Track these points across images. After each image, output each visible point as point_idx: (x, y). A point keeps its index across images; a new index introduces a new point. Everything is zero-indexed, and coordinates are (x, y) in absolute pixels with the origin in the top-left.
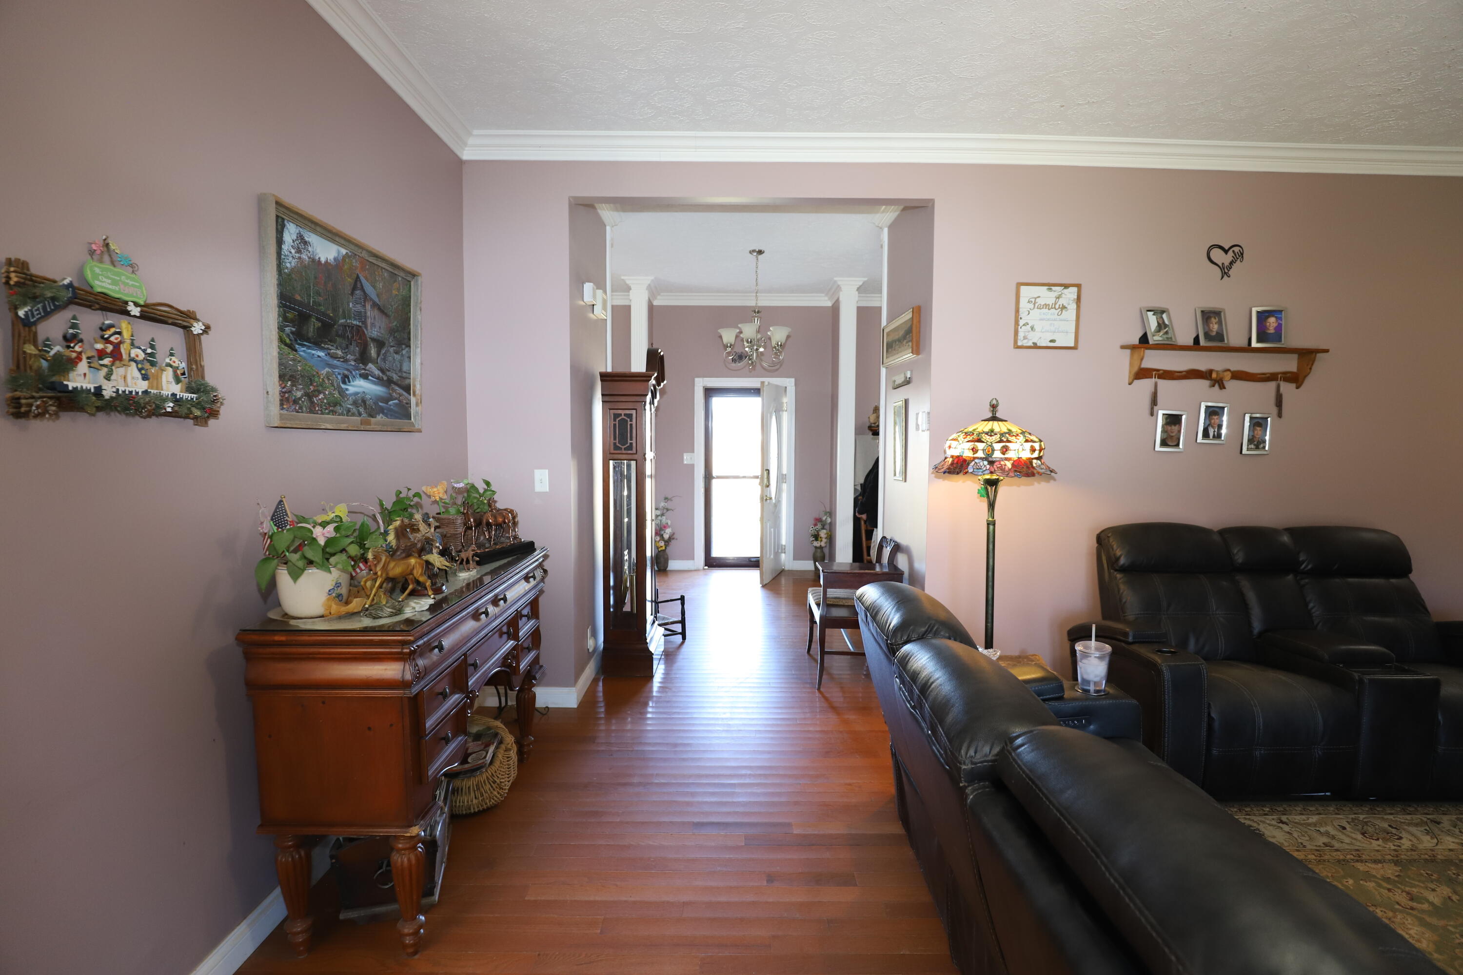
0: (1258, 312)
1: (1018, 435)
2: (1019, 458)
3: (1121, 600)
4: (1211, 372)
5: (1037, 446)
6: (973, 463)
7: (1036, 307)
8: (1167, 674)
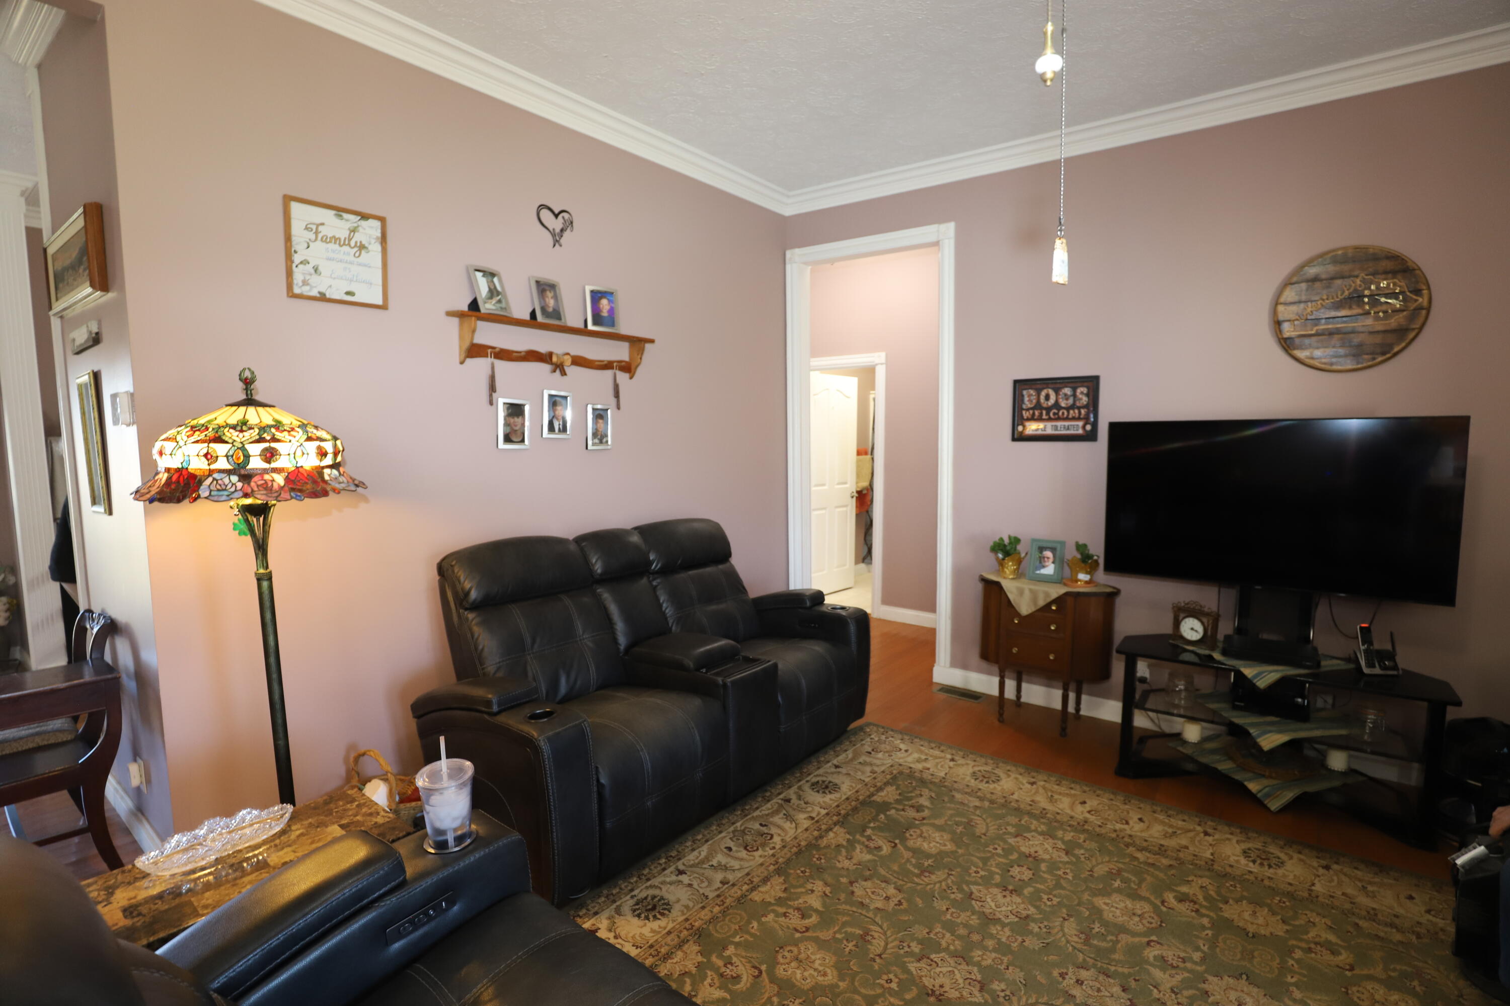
0: (592, 292)
1: (293, 429)
2: (297, 468)
3: (476, 648)
4: (550, 354)
5: (328, 446)
6: (210, 479)
7: (319, 238)
8: (545, 747)
